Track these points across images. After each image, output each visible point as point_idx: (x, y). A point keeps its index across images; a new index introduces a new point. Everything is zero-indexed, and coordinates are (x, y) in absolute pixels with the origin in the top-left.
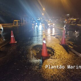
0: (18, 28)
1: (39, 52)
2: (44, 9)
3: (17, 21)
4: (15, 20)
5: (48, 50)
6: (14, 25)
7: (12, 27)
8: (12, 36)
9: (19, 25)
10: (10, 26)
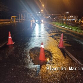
0: (15, 25)
1: (36, 55)
2: (43, 5)
3: (15, 17)
4: (13, 16)
5: (46, 53)
6: (12, 21)
7: (10, 23)
8: (9, 37)
9: (17, 22)
10: (7, 23)
